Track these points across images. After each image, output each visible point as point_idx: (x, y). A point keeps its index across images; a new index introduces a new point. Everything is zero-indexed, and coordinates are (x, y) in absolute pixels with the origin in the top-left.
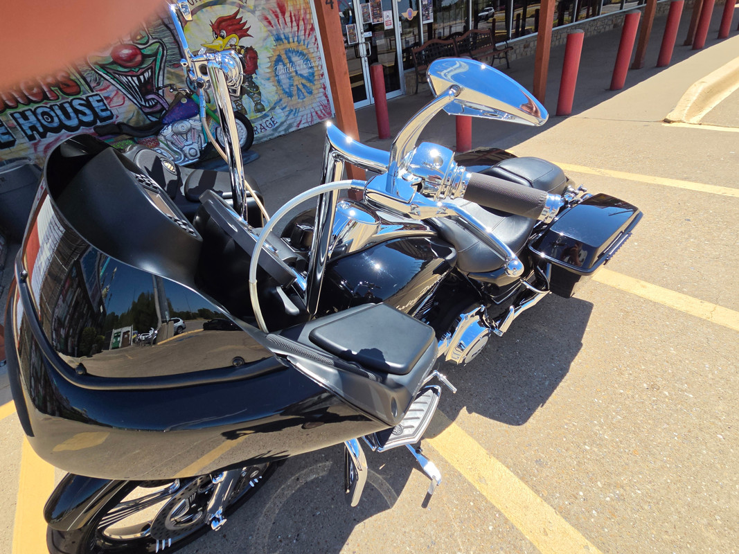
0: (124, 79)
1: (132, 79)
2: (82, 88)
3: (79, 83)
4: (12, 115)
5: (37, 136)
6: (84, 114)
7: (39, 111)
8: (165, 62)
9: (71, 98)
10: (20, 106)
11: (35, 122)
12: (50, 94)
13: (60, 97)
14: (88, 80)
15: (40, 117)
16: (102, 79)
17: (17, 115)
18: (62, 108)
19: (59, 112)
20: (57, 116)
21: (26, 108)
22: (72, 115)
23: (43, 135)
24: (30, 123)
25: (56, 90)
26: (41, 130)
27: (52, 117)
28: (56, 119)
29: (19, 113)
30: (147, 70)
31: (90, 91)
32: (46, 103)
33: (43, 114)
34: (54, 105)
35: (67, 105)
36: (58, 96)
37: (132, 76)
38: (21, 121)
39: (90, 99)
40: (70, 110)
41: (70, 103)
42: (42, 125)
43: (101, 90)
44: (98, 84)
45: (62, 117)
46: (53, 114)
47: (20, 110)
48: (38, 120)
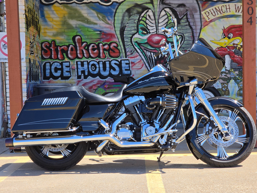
2: (121, 55)
4: (77, 62)
5: (82, 77)
6: (114, 70)
7: (92, 63)
9: (112, 59)
10: (84, 58)
11: (85, 69)
12: (103, 55)
13: (107, 57)
15: (90, 67)
17: (79, 63)
18: (104, 64)
19: (101, 66)
20: (99, 68)
21: (86, 60)
22: (108, 69)
23: (86, 77)
24: (83, 68)
25: (106, 53)
26: (86, 74)
27: (96, 68)
28: (97, 69)
29: (81, 62)
32: (97, 59)
33: (93, 65)
34: (101, 61)
35: (107, 63)
38: (80, 66)
39: (123, 62)
40: (108, 66)
41: (110, 62)
42: (89, 71)
45: (102, 69)
46: (97, 66)
47: (82, 60)
48: (88, 68)
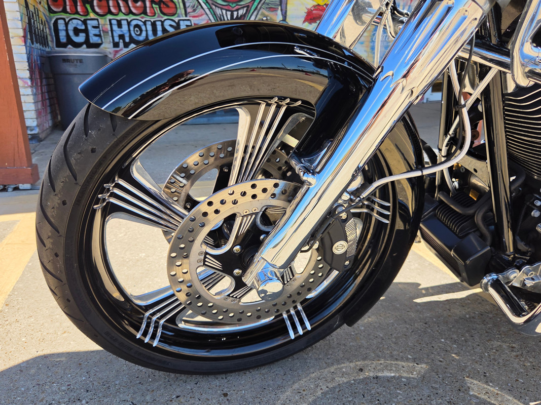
0: (218, 11)
1: (226, 13)
2: (179, 11)
3: (178, 6)
4: (110, 20)
5: (121, 45)
7: (134, 23)
8: (263, 4)
9: (166, 17)
10: (121, 14)
11: (125, 32)
12: (150, 10)
13: (157, 15)
14: (187, 5)
15: (132, 28)
16: (200, 7)
17: (114, 22)
18: (154, 25)
19: (149, 28)
20: (147, 31)
21: (125, 17)
22: (159, 32)
23: (126, 45)
24: (122, 31)
25: (156, 8)
26: (127, 40)
27: (141, 31)
28: (144, 34)
29: (117, 20)
30: (243, 8)
31: (184, 15)
32: (142, 18)
33: (137, 26)
34: (148, 21)
35: (159, 24)
36: (155, 13)
37: (227, 10)
38: (115, 27)
39: (181, 23)
40: (159, 28)
41: (162, 22)
42: (130, 36)
43: (194, 17)
44: (194, 11)
45: (150, 32)
46: (143, 28)
47: (119, 18)
48: (129, 30)
